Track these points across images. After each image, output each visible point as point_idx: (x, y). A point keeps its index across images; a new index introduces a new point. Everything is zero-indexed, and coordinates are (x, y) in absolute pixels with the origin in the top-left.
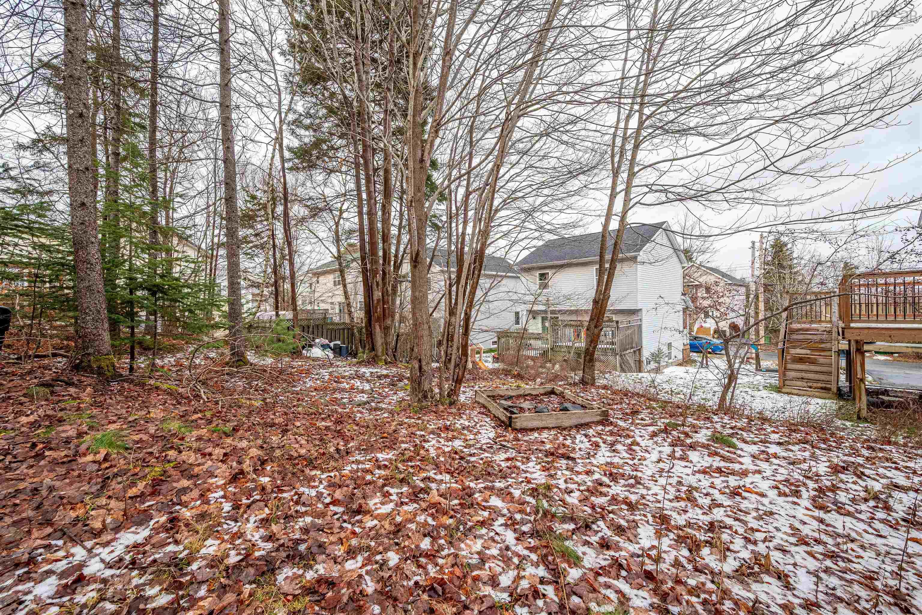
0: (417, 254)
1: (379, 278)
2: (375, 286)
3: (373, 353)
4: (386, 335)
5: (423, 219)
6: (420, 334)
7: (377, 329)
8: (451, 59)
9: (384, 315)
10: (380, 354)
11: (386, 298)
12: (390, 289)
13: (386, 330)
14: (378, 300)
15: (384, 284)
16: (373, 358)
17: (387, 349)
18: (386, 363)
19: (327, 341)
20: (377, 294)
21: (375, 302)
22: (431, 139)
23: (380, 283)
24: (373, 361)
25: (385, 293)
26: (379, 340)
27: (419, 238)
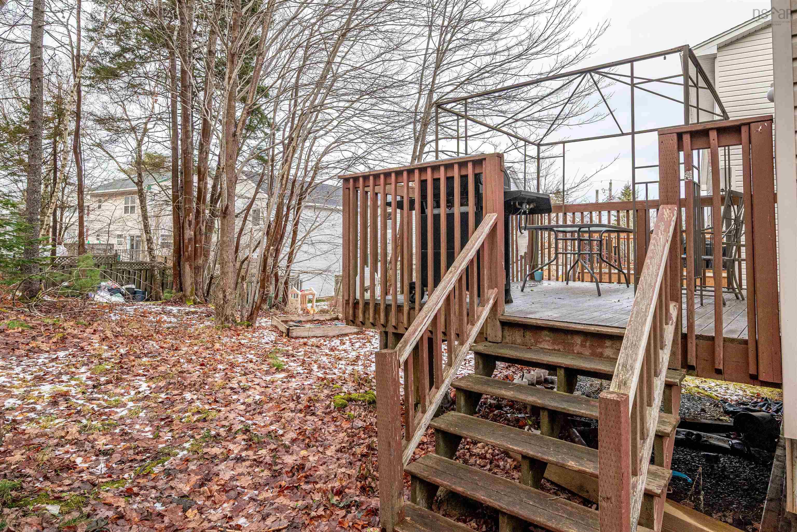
0: (227, 207)
1: (192, 217)
2: (187, 225)
3: (181, 294)
4: (196, 274)
5: (234, 180)
6: (226, 270)
7: (187, 270)
8: (263, 58)
9: (195, 254)
10: (188, 293)
11: (198, 237)
12: (203, 228)
13: (197, 270)
14: (190, 240)
15: (197, 223)
16: (181, 298)
17: (196, 290)
18: (195, 303)
19: (117, 285)
20: (189, 233)
21: (186, 241)
22: (243, 118)
23: (193, 221)
24: (181, 301)
25: (197, 232)
26: (188, 280)
27: (229, 195)
